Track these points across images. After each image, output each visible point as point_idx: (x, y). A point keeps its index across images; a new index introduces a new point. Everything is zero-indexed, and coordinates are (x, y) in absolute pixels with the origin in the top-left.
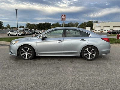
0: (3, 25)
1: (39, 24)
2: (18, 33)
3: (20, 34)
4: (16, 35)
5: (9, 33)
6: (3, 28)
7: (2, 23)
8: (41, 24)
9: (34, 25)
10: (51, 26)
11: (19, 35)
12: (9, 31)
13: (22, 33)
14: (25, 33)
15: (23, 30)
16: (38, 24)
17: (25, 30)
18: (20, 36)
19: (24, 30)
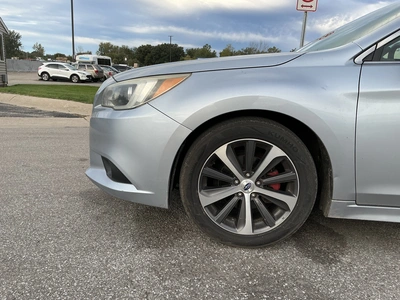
0: (20, 45)
1: (143, 46)
2: (76, 72)
3: (83, 74)
4: (70, 80)
5: (43, 68)
6: (22, 56)
7: (18, 37)
8: (149, 46)
9: (126, 51)
10: (184, 55)
11: (80, 81)
12: (46, 64)
13: (91, 72)
14: (102, 72)
15: (93, 63)
16: (138, 47)
17: (101, 62)
18: (83, 81)
19: (97, 63)
